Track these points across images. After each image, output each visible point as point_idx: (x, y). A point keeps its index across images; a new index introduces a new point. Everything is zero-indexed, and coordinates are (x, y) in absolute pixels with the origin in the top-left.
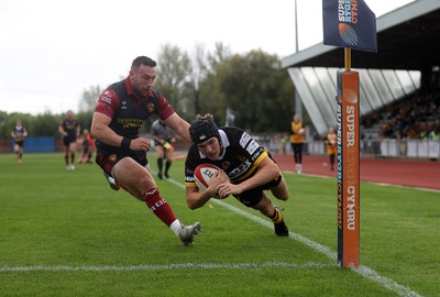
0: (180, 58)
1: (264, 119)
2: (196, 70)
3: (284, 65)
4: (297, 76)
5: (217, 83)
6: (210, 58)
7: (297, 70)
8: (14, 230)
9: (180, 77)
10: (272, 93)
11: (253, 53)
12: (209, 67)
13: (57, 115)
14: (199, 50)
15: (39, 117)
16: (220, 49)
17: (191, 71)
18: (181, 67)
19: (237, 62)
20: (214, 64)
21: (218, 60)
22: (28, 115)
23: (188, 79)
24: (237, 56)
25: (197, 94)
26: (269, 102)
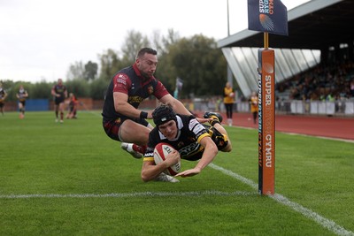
0: (142, 41)
1: (204, 86)
3: (219, 45)
4: (229, 53)
5: (169, 59)
6: (164, 40)
7: (228, 49)
8: (18, 167)
10: (210, 66)
11: (196, 37)
12: (163, 47)
13: (50, 83)
14: (156, 35)
15: (37, 84)
16: (171, 34)
19: (184, 43)
20: (167, 45)
21: (170, 42)
22: (29, 83)
24: (184, 39)
26: (208, 73)
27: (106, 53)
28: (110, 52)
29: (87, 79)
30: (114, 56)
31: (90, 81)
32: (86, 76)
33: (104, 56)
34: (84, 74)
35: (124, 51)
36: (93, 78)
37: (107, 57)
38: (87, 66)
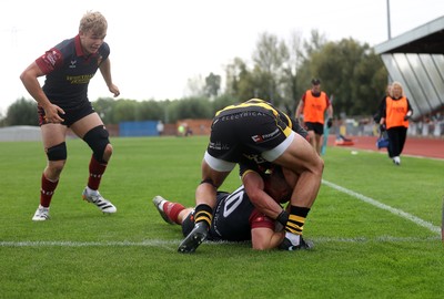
0: (278, 46)
1: (358, 103)
2: (293, 57)
3: (377, 52)
4: (390, 63)
5: (313, 69)
6: (306, 45)
7: (389, 56)
8: (130, 207)
9: (278, 63)
10: (365, 79)
11: (344, 41)
12: (305, 54)
13: (161, 102)
14: (296, 40)
15: (144, 103)
16: (315, 38)
17: (288, 58)
18: (279, 55)
19: (332, 50)
20: (310, 51)
21: (314, 47)
22: (134, 101)
23: (285, 65)
24: (332, 43)
25: (294, 80)
26: (363, 88)
27: (232, 63)
28: (237, 61)
29: (209, 96)
30: (243, 67)
31: (212, 99)
32: (207, 92)
33: (229, 66)
34: (205, 88)
35: (255, 60)
36: (216, 94)
37: (233, 67)
38: (208, 79)
